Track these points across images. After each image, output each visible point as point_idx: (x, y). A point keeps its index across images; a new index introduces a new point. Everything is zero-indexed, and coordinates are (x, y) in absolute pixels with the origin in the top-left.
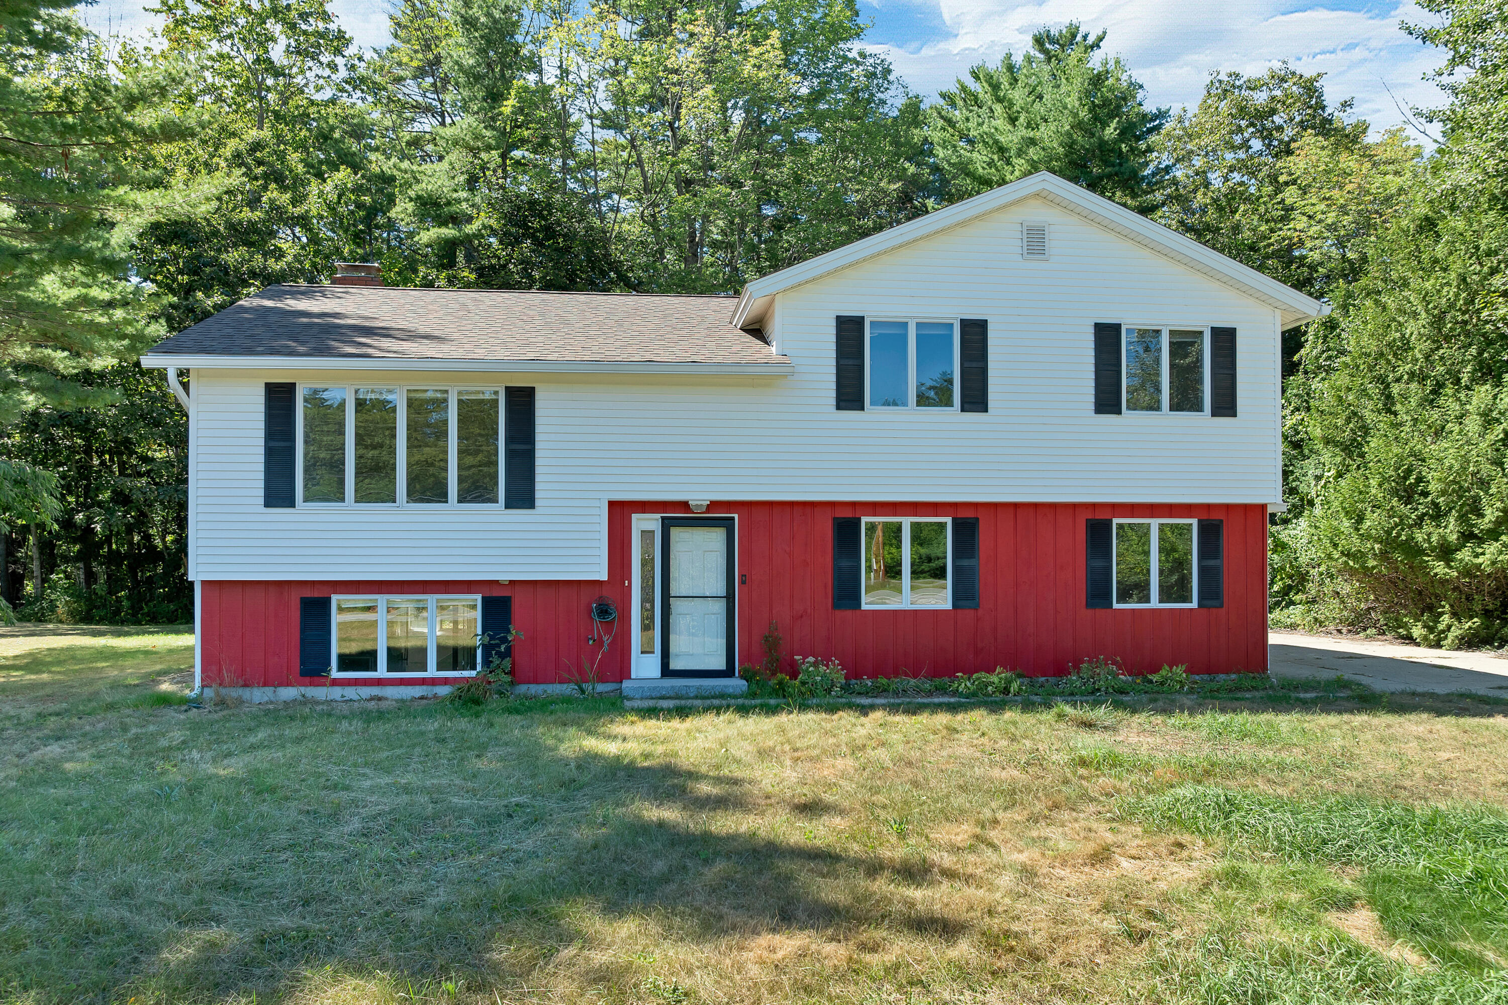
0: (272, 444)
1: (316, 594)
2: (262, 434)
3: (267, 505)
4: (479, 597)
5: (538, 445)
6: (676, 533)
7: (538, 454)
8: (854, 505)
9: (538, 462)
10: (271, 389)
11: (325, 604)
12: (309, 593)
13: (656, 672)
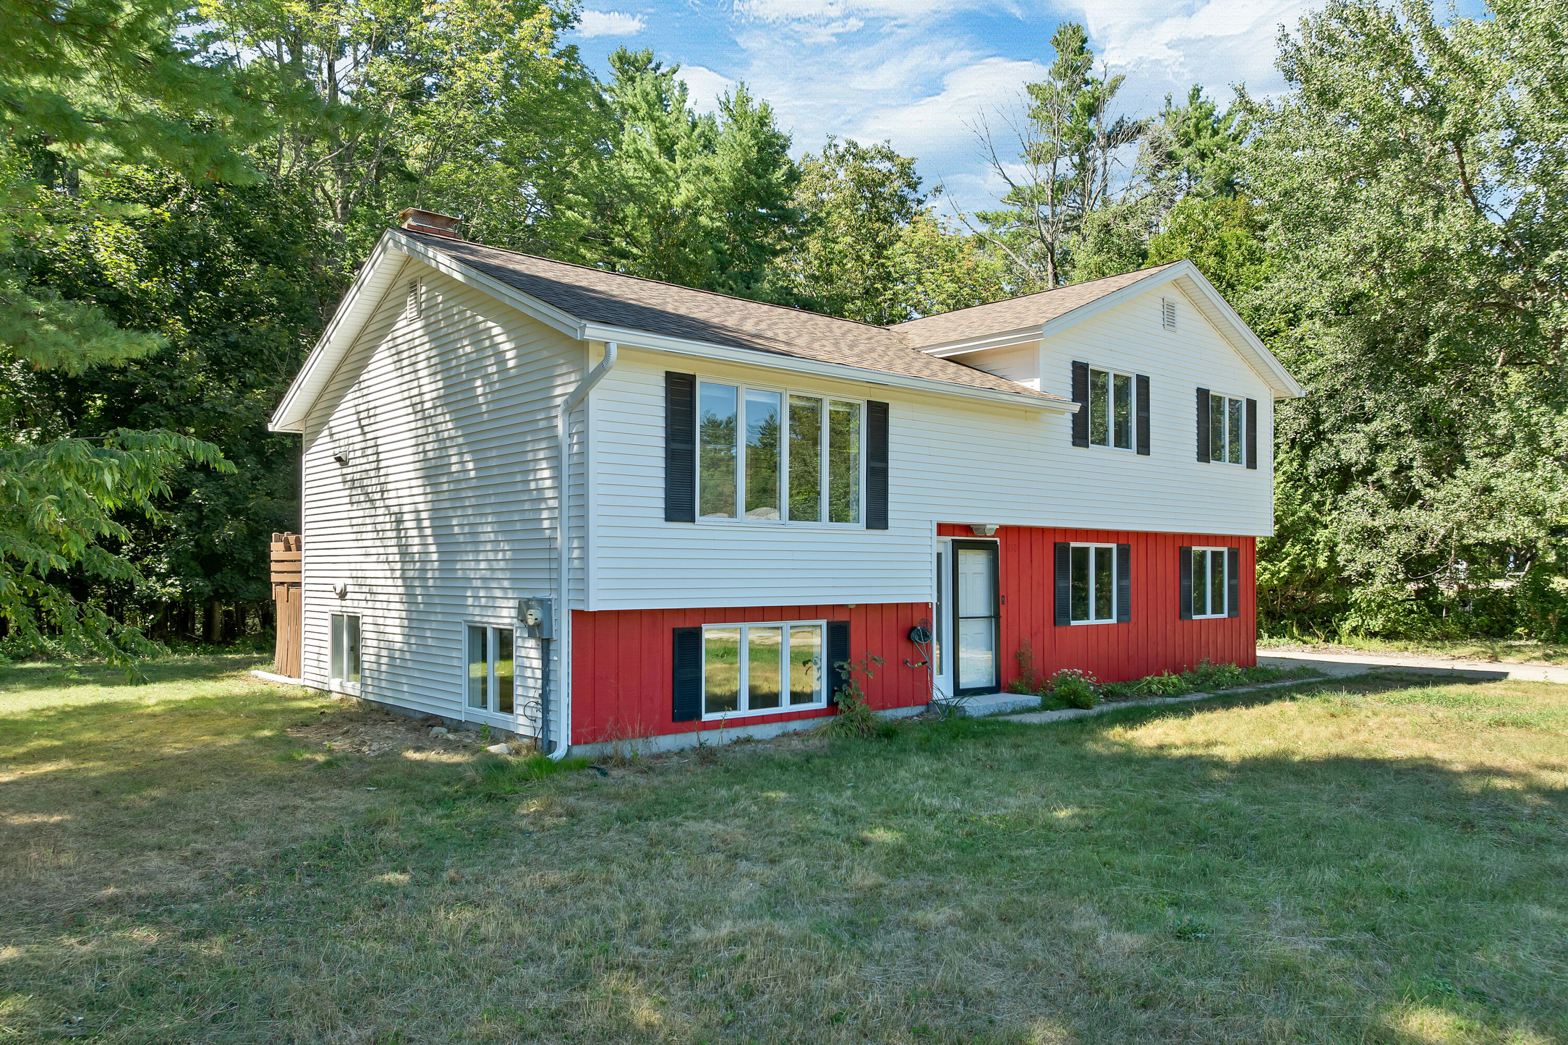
0: (676, 446)
1: (688, 625)
2: (662, 433)
3: (668, 518)
4: (823, 623)
5: (891, 464)
6: (963, 555)
7: (891, 472)
8: (1065, 531)
9: (891, 481)
10: (670, 377)
11: (696, 635)
12: (680, 624)
13: (949, 693)
